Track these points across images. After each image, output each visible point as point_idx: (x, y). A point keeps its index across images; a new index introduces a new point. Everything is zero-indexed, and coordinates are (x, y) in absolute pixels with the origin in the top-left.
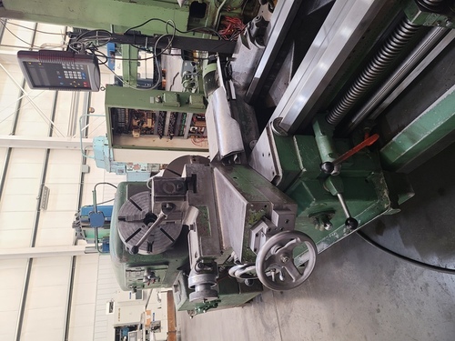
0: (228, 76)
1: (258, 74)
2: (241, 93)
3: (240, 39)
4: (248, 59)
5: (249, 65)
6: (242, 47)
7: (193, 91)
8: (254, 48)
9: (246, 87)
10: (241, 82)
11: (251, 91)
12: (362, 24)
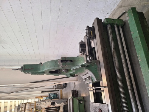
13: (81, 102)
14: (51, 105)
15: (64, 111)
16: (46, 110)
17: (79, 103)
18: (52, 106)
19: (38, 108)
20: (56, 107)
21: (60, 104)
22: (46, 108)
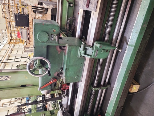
0: (61, 106)
1: (69, 104)
2: (66, 110)
3: (63, 96)
4: (66, 101)
5: (66, 102)
6: (63, 98)
7: (56, 108)
8: (66, 97)
9: (67, 108)
10: (65, 107)
11: (68, 109)
12: (84, 93)
13: (71, 5)
14: (39, 4)
15: (52, 14)
16: (33, 8)
17: (69, 6)
18: (39, 6)
19: (24, 3)
20: (43, 8)
21: (49, 6)
22: (32, 6)
